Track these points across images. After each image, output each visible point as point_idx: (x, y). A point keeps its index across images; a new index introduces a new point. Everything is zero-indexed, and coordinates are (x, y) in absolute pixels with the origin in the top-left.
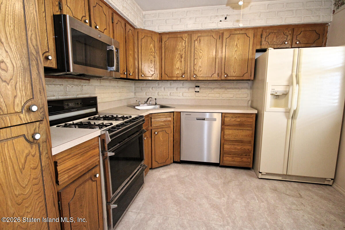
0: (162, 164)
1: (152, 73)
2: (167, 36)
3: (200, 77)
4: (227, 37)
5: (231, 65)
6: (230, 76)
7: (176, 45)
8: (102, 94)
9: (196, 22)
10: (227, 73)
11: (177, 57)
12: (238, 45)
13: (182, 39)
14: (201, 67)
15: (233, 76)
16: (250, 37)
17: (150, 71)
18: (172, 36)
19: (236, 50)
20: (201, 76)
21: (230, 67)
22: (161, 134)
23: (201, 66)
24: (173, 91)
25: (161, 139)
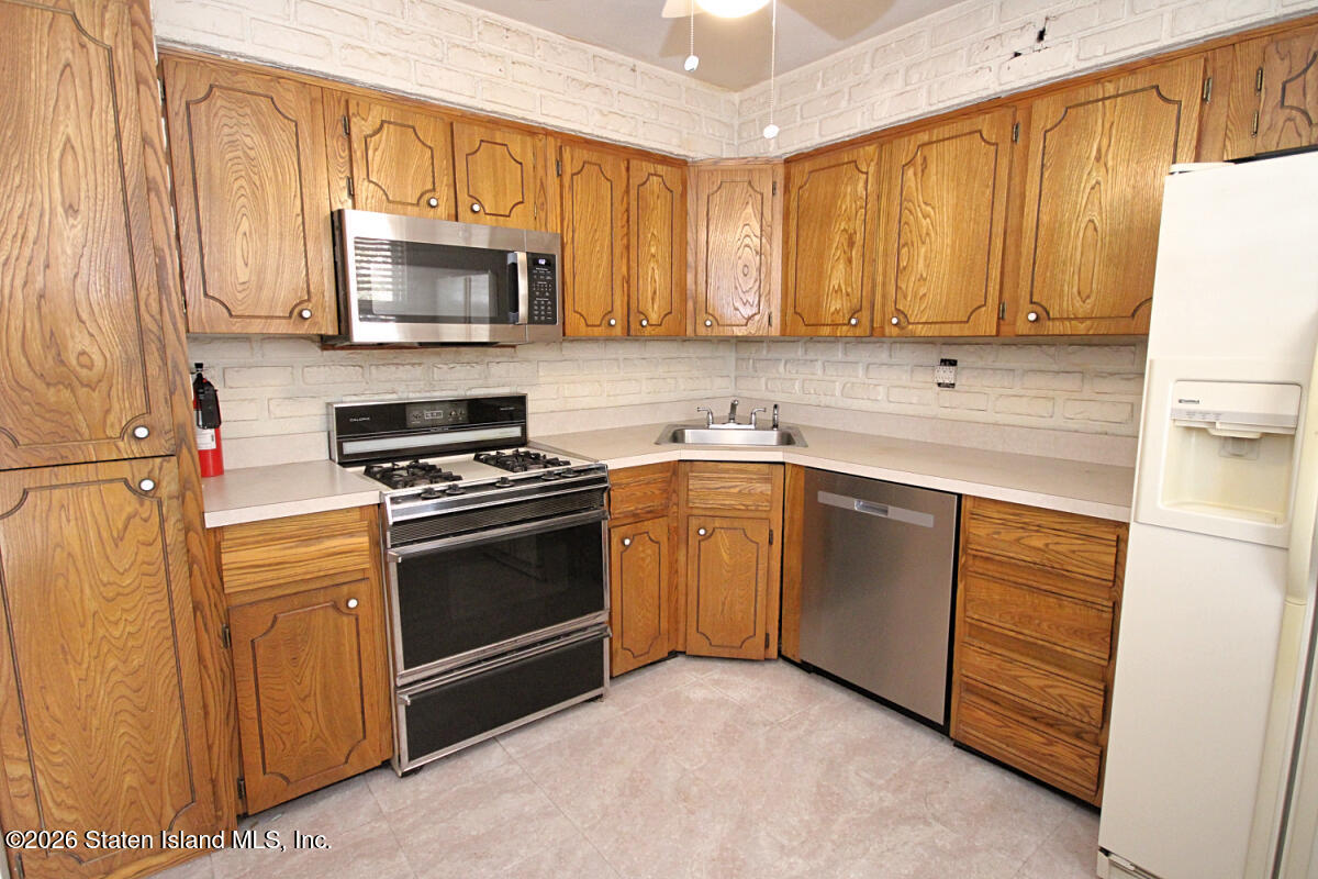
0: (727, 650)
1: (747, 312)
2: (808, 166)
3: (918, 323)
4: (1049, 127)
5: (1064, 263)
6: (1061, 319)
7: (835, 196)
8: (566, 386)
9: (908, 88)
10: (1043, 304)
11: (835, 245)
12: (1110, 156)
13: (857, 168)
14: (925, 280)
15: (1076, 318)
16: (1179, 103)
17: (738, 305)
18: (822, 161)
19: (1098, 183)
20: (924, 320)
21: (1063, 272)
22: (723, 541)
23: (924, 275)
24: (854, 380)
25: (726, 557)
